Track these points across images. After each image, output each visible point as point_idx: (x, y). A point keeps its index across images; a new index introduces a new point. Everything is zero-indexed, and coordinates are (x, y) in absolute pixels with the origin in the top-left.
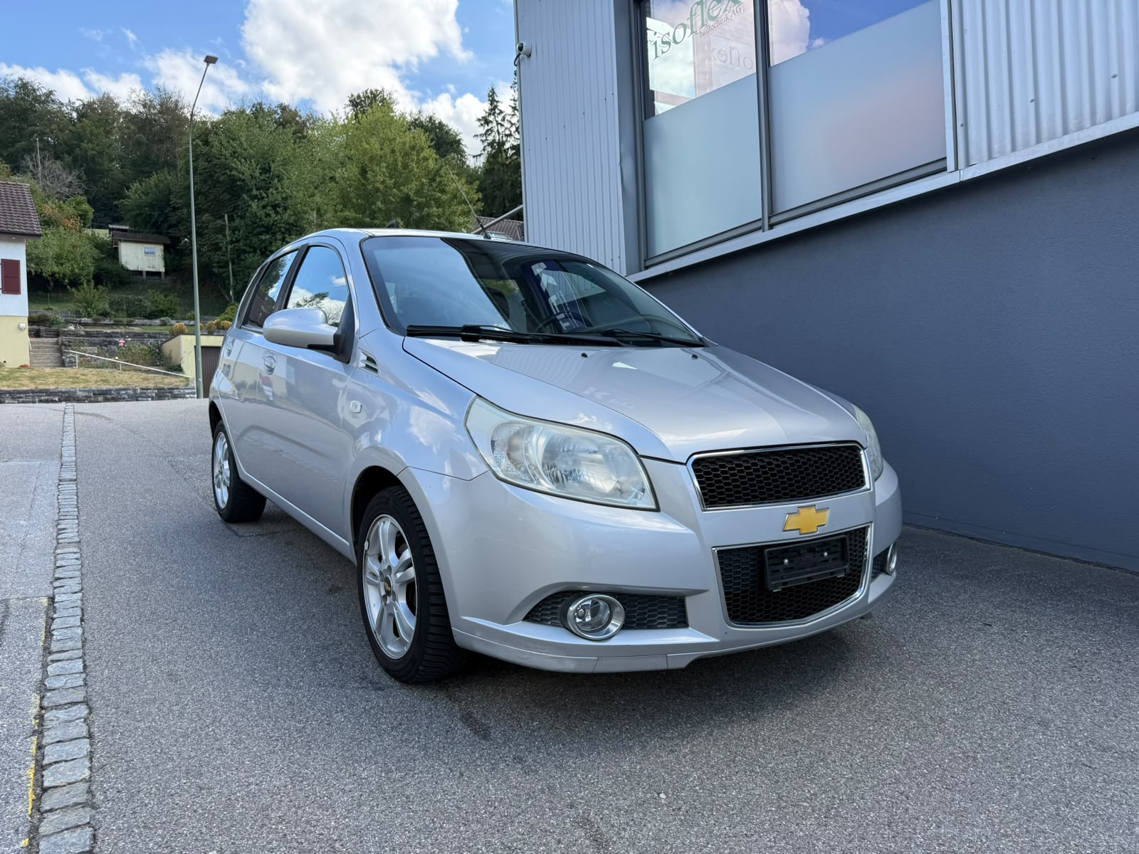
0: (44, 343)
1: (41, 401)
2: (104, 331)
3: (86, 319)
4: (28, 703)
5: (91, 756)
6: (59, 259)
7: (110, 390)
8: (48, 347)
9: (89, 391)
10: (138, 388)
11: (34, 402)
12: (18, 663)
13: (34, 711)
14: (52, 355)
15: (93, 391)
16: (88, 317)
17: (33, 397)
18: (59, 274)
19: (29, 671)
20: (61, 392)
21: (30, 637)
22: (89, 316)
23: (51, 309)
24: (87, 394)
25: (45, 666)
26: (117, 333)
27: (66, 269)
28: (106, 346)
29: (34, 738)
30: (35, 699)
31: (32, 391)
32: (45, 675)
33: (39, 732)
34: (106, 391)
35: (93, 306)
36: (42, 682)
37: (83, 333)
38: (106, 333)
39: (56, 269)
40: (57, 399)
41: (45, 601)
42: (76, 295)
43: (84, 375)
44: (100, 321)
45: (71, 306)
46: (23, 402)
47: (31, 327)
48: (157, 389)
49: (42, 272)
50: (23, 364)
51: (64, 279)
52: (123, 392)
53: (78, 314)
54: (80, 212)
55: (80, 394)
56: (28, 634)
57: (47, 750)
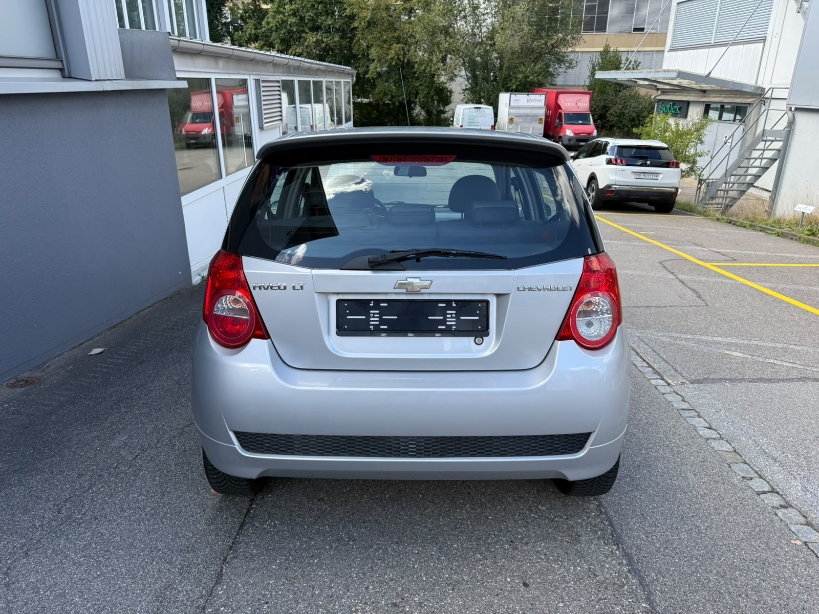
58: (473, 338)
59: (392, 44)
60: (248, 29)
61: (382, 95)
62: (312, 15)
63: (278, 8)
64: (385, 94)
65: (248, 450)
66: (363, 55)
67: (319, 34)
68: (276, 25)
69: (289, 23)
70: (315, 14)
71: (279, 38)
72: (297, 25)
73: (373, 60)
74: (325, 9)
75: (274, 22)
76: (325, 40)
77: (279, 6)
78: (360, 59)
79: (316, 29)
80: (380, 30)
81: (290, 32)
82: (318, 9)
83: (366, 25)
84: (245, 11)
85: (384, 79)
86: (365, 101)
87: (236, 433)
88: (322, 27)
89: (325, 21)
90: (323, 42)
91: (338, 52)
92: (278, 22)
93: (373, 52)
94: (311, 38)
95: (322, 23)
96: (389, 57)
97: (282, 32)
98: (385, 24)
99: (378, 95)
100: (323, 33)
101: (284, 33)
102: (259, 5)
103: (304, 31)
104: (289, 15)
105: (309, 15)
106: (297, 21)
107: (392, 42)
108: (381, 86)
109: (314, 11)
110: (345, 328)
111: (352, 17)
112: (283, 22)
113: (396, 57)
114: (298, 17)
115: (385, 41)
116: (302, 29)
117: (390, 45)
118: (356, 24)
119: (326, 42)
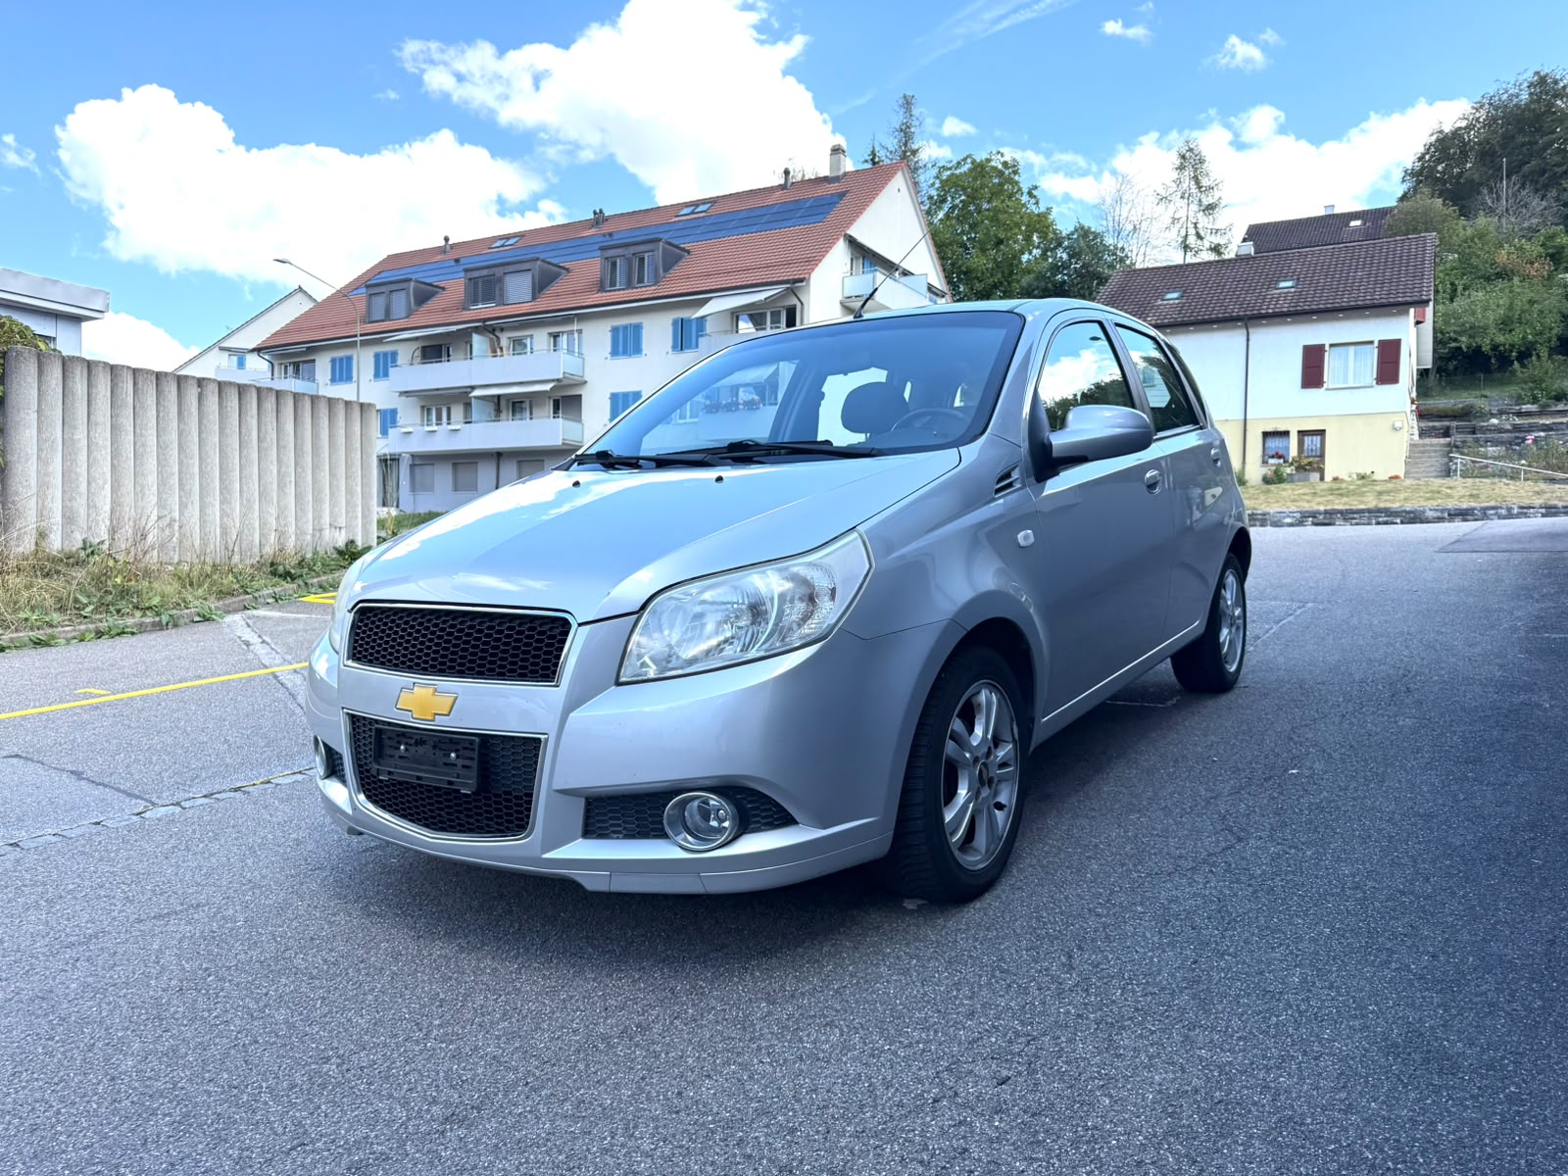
0: (1432, 445)
1: (1378, 523)
2: (1542, 422)
3: (1529, 406)
6: (1505, 324)
7: (1473, 509)
8: (1435, 451)
9: (1442, 511)
10: (1515, 507)
11: (1369, 524)
14: (1436, 461)
15: (1449, 510)
16: (1533, 403)
17: (1369, 518)
18: (1504, 345)
20: (1405, 511)
22: (1535, 400)
23: (1485, 397)
24: (1439, 514)
26: (1562, 423)
27: (1516, 337)
28: (1518, 444)
31: (1369, 511)
34: (1467, 510)
35: (1544, 385)
37: (1509, 427)
38: (1544, 425)
39: (1500, 339)
40: (1398, 521)
42: (1519, 374)
43: (1450, 488)
44: (1549, 406)
45: (1514, 389)
46: (1357, 524)
47: (1423, 425)
48: (1546, 508)
49: (1480, 347)
50: (1393, 474)
51: (1512, 351)
52: (1492, 512)
53: (1519, 400)
54: (1550, 251)
55: (1430, 514)
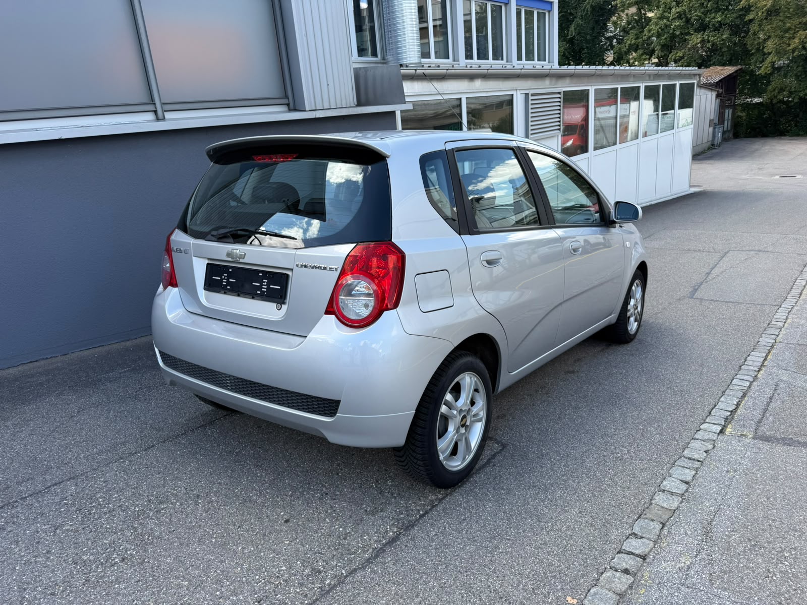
4: (763, 375)
5: (749, 356)
12: (762, 391)
13: (761, 372)
19: (758, 386)
21: (750, 404)
25: (750, 387)
29: (765, 364)
30: (759, 376)
32: (751, 383)
33: (762, 365)
36: (754, 381)
41: (728, 430)
56: (751, 406)
57: (762, 361)
58: (275, 304)
59: (798, 31)
60: (628, 40)
61: (776, 91)
62: (699, 14)
63: (662, 14)
64: (782, 90)
65: (167, 366)
66: (758, 50)
67: (706, 33)
68: (658, 31)
69: (672, 27)
70: (702, 13)
71: (660, 44)
72: (681, 27)
73: (769, 54)
74: (715, 6)
75: (656, 29)
76: (711, 39)
77: (664, 12)
78: (752, 54)
79: (703, 28)
80: (782, 18)
81: (673, 36)
82: (707, 6)
83: (765, 14)
84: (629, 23)
85: (783, 73)
86: (757, 100)
87: (160, 352)
88: (711, 26)
89: (714, 18)
90: (709, 42)
91: (726, 49)
92: (660, 28)
93: (770, 45)
94: (696, 39)
95: (710, 22)
96: (791, 47)
97: (663, 38)
98: (791, 10)
99: (771, 92)
100: (710, 32)
101: (666, 38)
102: (645, 14)
103: (688, 34)
104: (674, 19)
105: (694, 15)
106: (682, 24)
107: (797, 30)
108: (776, 82)
109: (702, 10)
110: (211, 285)
111: (747, 9)
112: (666, 26)
113: (800, 47)
114: (684, 19)
115: (787, 31)
116: (686, 31)
117: (795, 33)
118: (751, 17)
119: (712, 41)
